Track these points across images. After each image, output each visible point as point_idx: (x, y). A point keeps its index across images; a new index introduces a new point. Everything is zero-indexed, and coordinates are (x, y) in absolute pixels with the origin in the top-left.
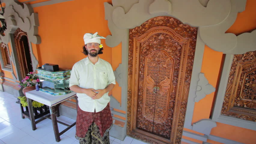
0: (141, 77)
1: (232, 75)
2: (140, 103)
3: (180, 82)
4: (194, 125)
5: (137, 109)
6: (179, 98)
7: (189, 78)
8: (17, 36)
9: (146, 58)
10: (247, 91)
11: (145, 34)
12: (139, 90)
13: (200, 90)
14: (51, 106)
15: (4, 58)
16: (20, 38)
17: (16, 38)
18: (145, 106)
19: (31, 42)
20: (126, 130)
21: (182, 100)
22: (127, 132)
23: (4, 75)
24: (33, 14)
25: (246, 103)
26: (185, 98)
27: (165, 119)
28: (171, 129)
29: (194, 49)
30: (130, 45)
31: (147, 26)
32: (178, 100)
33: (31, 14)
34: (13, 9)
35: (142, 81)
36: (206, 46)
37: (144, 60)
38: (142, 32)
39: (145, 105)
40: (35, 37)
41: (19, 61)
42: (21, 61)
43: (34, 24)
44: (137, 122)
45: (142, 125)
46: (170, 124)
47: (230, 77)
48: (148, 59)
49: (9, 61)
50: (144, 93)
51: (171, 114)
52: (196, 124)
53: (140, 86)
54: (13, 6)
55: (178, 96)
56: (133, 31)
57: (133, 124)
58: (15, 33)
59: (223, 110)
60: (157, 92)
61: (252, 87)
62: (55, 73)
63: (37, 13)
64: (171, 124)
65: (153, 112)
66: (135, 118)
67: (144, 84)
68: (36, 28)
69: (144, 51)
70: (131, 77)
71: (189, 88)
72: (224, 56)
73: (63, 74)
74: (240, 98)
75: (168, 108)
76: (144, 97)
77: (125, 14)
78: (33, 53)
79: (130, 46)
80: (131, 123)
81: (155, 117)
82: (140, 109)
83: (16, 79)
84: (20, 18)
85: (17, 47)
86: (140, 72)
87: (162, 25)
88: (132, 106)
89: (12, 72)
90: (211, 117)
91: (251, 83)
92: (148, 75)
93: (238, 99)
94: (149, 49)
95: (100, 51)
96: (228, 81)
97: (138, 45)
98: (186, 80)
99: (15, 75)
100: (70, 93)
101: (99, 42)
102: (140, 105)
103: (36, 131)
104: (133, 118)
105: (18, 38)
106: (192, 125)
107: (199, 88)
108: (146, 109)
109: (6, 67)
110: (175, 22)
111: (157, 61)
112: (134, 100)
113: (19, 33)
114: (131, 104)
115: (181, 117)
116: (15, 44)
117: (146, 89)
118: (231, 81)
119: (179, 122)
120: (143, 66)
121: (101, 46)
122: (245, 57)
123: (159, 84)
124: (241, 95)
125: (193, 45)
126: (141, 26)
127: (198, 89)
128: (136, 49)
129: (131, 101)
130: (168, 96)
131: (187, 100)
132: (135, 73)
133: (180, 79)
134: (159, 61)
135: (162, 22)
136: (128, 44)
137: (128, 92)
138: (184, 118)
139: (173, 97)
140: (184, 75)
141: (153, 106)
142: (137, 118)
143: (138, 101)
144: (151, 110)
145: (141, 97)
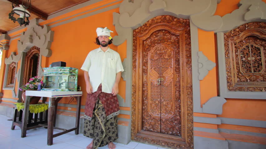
0: (145, 71)
1: (227, 51)
2: (144, 99)
3: (182, 68)
4: (203, 106)
5: (142, 107)
6: (184, 84)
7: (190, 61)
8: (30, 54)
9: (149, 53)
10: (246, 66)
11: (147, 31)
12: (143, 85)
13: (202, 67)
14: (52, 97)
15: (9, 78)
16: (31, 56)
17: (28, 56)
18: (150, 102)
19: (42, 55)
20: (130, 133)
21: (187, 83)
22: (131, 135)
23: (3, 96)
24: (50, 31)
25: (249, 77)
26: (189, 81)
27: (173, 113)
28: (180, 124)
29: (190, 35)
30: (134, 42)
31: (148, 25)
32: (183, 86)
33: (48, 32)
34: (33, 30)
35: (146, 75)
36: (199, 29)
37: (147, 56)
38: (144, 30)
39: (150, 100)
40: (47, 50)
41: (24, 77)
42: (26, 77)
43: (48, 39)
44: (143, 122)
45: (148, 125)
46: (178, 117)
47: (226, 53)
48: (150, 54)
49: (13, 81)
50: (148, 88)
51: (179, 106)
52: (206, 104)
53: (144, 81)
54: (34, 28)
55: (183, 82)
56: (137, 30)
57: (138, 124)
58: (28, 52)
59: (229, 86)
60: (161, 83)
61: (248, 60)
62: (62, 68)
63: (54, 31)
64: (180, 117)
65: (160, 107)
66: (140, 116)
67: (148, 78)
68: (50, 43)
69: (147, 47)
70: (135, 71)
71: (191, 70)
72: (215, 35)
73: (69, 69)
74: (241, 73)
75: (175, 99)
76: (148, 91)
77: (130, 16)
78: (41, 65)
79: (134, 44)
80: (136, 123)
81: (161, 112)
82: (146, 107)
83: (16, 96)
84: (37, 36)
85: (26, 65)
86: (144, 67)
87: (160, 22)
88: (137, 102)
89: (14, 89)
90: (218, 95)
91: (246, 57)
92: (151, 69)
93: (240, 74)
94: (150, 45)
95: (110, 42)
96: (225, 56)
97: (141, 42)
98: (187, 63)
99: (15, 92)
100: (73, 91)
101: (109, 35)
102: (145, 101)
103: (25, 138)
104: (138, 117)
105: (30, 56)
106: (202, 107)
107: (200, 65)
108: (151, 105)
109: (8, 86)
110: (171, 18)
111: (159, 54)
112: (139, 95)
113: (32, 51)
114: (136, 100)
115: (189, 103)
116: (26, 61)
117: (150, 82)
118: (228, 56)
119: (188, 110)
120: (146, 61)
121: (110, 38)
122: (233, 34)
123: (162, 75)
124: (241, 70)
125: (189, 33)
126: (144, 25)
127: (199, 67)
128: (139, 45)
129: (136, 96)
130: (173, 86)
131: (191, 82)
132: (139, 67)
133: (182, 64)
134: (161, 54)
135: (160, 20)
136: (132, 42)
137: (133, 87)
138: (192, 103)
139: (178, 87)
140: (185, 60)
141: (159, 100)
142: (143, 118)
143: (142, 97)
144: (156, 105)
145: (146, 92)
